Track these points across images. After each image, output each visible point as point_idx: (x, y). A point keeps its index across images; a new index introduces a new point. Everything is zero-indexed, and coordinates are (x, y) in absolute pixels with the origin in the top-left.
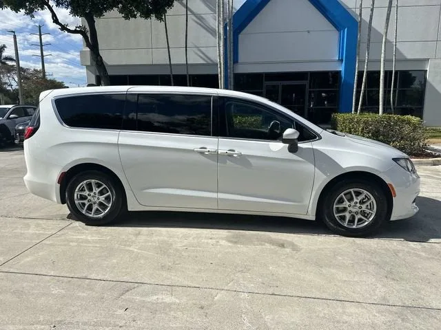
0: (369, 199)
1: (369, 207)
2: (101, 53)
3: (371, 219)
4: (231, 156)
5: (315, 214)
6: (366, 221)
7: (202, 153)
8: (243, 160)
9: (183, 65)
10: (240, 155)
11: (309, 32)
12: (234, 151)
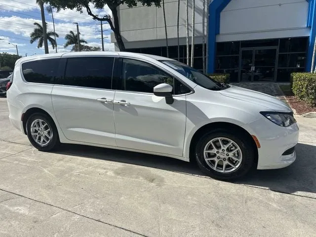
0: (236, 148)
1: (237, 155)
2: (122, 34)
3: (237, 167)
4: (123, 105)
5: (188, 157)
6: (233, 168)
7: (103, 102)
8: (131, 108)
9: (175, 39)
10: (129, 105)
11: (280, 5)
12: (125, 101)
